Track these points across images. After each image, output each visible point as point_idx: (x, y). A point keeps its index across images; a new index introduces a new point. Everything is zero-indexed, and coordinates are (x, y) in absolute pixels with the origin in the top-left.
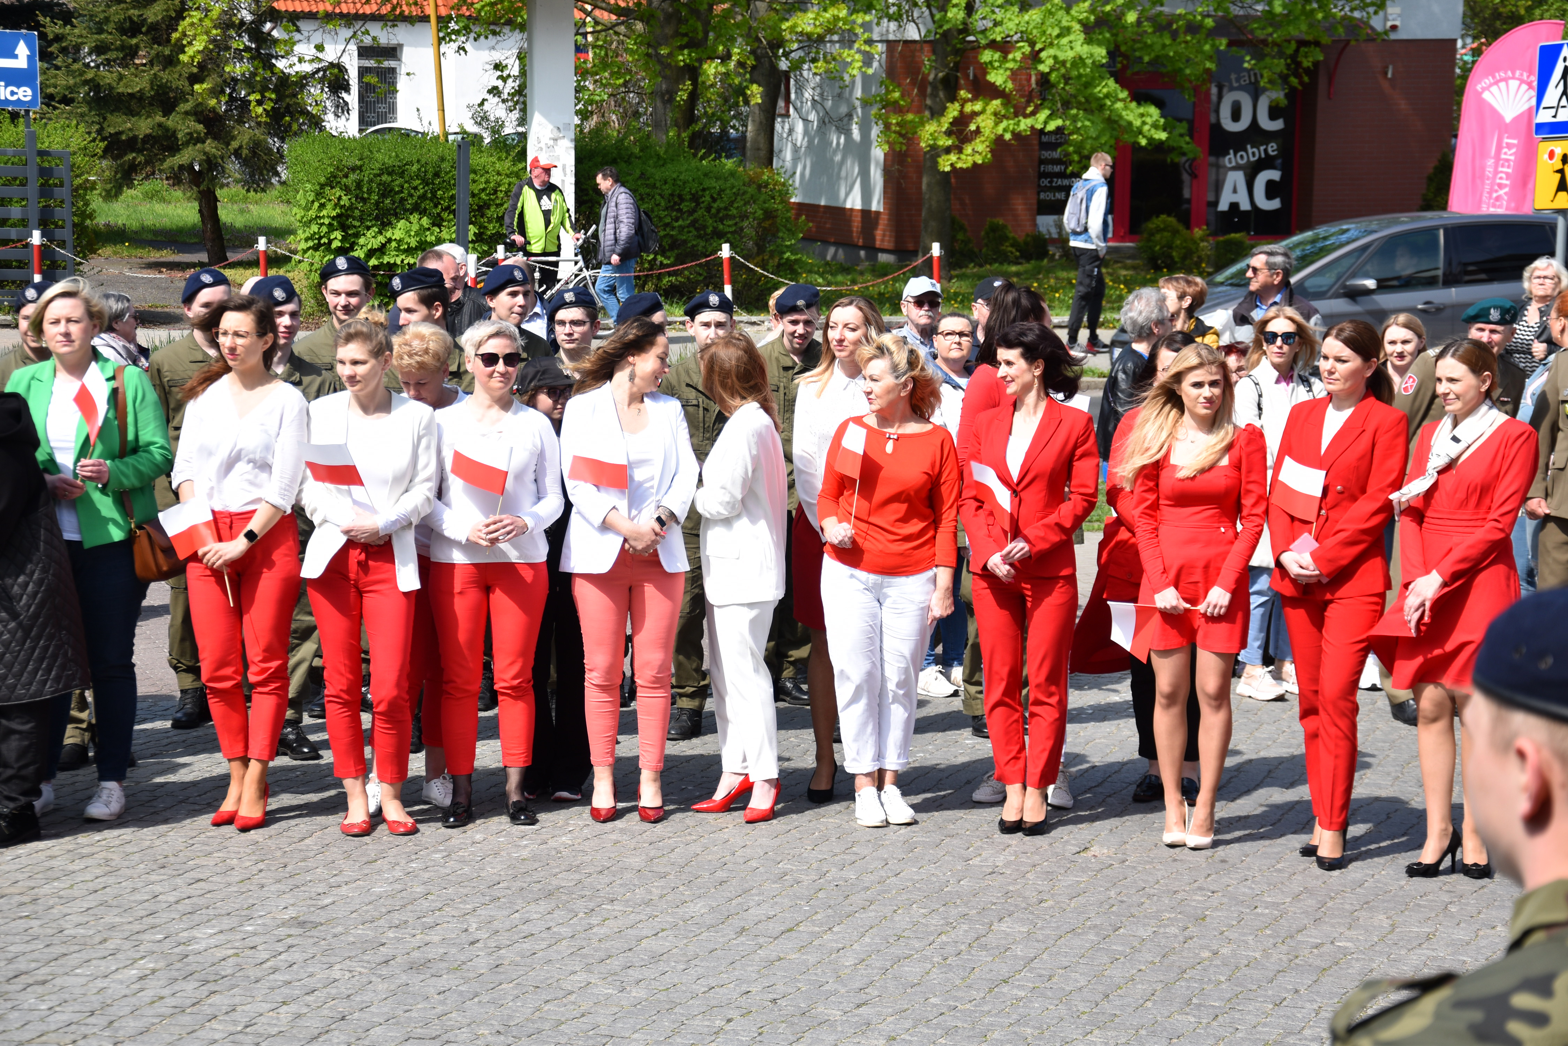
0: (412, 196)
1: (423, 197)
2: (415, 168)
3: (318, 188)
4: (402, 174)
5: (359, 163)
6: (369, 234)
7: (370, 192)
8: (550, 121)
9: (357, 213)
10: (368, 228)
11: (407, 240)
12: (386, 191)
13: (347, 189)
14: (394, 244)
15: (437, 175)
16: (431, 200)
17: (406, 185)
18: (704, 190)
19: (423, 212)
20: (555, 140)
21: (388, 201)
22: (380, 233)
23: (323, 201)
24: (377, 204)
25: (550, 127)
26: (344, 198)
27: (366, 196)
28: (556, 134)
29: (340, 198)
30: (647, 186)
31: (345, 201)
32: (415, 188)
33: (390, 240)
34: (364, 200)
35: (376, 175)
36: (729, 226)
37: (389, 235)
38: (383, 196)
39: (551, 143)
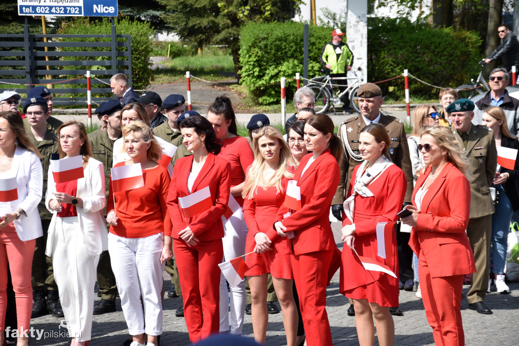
0: (290, 50)
1: (295, 51)
2: (292, 37)
3: (248, 48)
4: (286, 41)
5: (266, 36)
6: (271, 68)
7: (271, 49)
8: (355, 14)
9: (265, 59)
10: (271, 66)
11: (288, 71)
12: (278, 48)
13: (261, 48)
14: (282, 73)
15: (302, 40)
16: (300, 52)
17: (287, 46)
18: (431, 43)
19: (296, 58)
20: (358, 22)
21: (279, 53)
22: (276, 68)
23: (250, 54)
24: (274, 55)
25: (355, 16)
26: (259, 52)
27: (269, 51)
28: (358, 20)
29: (257, 52)
30: (404, 42)
31: (260, 54)
32: (292, 47)
33: (280, 71)
34: (269, 53)
35: (273, 42)
36: (444, 60)
37: (280, 68)
38: (277, 51)
39: (356, 23)
